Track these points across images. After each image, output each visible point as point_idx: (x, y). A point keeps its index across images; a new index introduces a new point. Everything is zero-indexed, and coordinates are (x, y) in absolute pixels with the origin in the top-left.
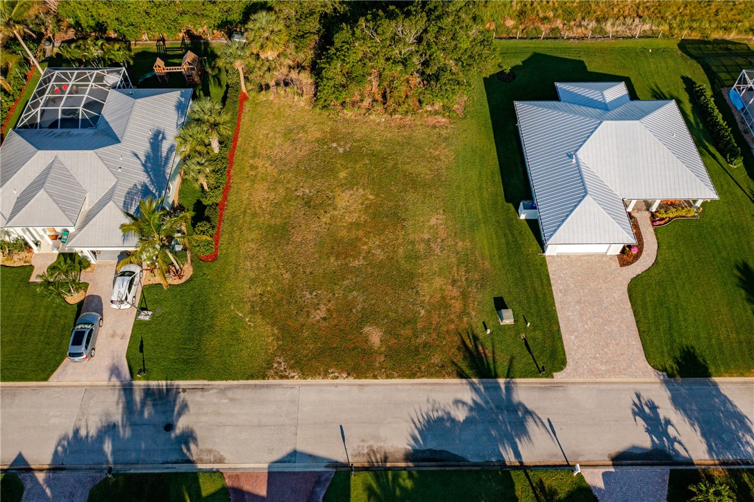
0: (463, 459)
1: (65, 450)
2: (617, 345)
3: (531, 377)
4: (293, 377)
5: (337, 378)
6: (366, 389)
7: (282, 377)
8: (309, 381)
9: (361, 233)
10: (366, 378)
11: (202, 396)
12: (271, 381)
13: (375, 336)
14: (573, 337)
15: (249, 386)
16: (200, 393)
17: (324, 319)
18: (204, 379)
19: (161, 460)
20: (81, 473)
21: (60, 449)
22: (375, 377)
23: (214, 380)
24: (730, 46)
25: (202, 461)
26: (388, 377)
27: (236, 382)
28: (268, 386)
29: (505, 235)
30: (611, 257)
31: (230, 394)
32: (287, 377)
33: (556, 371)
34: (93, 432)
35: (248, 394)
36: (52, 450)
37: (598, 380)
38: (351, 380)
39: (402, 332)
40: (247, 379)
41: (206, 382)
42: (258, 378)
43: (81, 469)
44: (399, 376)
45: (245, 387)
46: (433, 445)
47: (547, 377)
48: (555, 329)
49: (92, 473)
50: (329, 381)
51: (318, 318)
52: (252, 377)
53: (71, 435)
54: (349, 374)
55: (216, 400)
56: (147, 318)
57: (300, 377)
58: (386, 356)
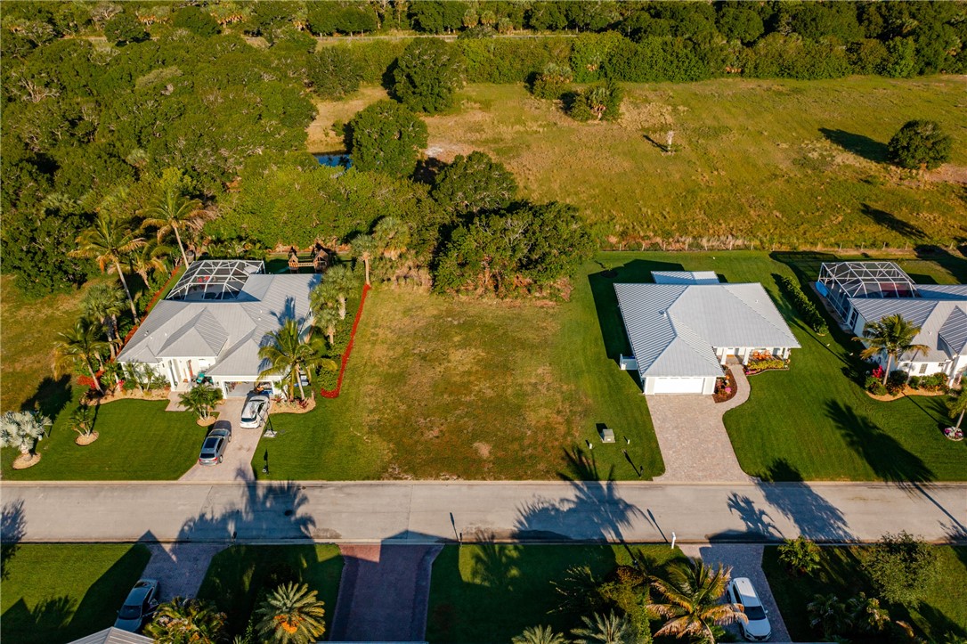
0: (567, 538)
1: (191, 528)
2: (714, 458)
3: (631, 480)
4: (406, 479)
5: (448, 479)
6: (475, 487)
7: (396, 479)
8: (422, 481)
9: (472, 378)
10: (475, 479)
11: (320, 492)
12: (386, 482)
13: (484, 450)
14: (671, 452)
15: (365, 485)
16: (319, 490)
17: (437, 437)
18: (323, 479)
19: (280, 536)
20: (205, 545)
21: (186, 528)
22: (484, 479)
23: (333, 480)
24: (818, 256)
25: (318, 537)
26: (495, 479)
27: (353, 482)
28: (382, 485)
29: (607, 381)
30: (707, 396)
31: (347, 490)
32: (401, 479)
33: (654, 476)
34: (218, 515)
35: (365, 490)
36: (179, 529)
37: (694, 483)
38: (461, 481)
39: (510, 447)
40: (364, 480)
41: (325, 482)
42: (373, 479)
43: (205, 542)
44: (506, 479)
45: (361, 485)
46: (537, 527)
47: (647, 480)
48: (654, 445)
49: (215, 545)
50: (440, 482)
51: (431, 436)
52: (368, 478)
53: (197, 518)
54: (459, 476)
55: (333, 495)
56: (272, 436)
57: (413, 479)
58: (494, 464)
